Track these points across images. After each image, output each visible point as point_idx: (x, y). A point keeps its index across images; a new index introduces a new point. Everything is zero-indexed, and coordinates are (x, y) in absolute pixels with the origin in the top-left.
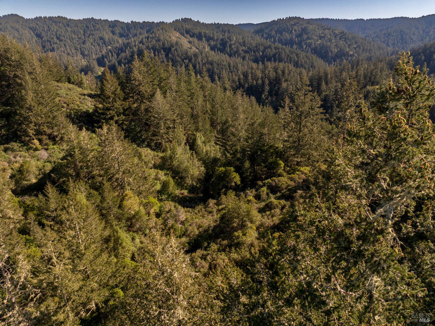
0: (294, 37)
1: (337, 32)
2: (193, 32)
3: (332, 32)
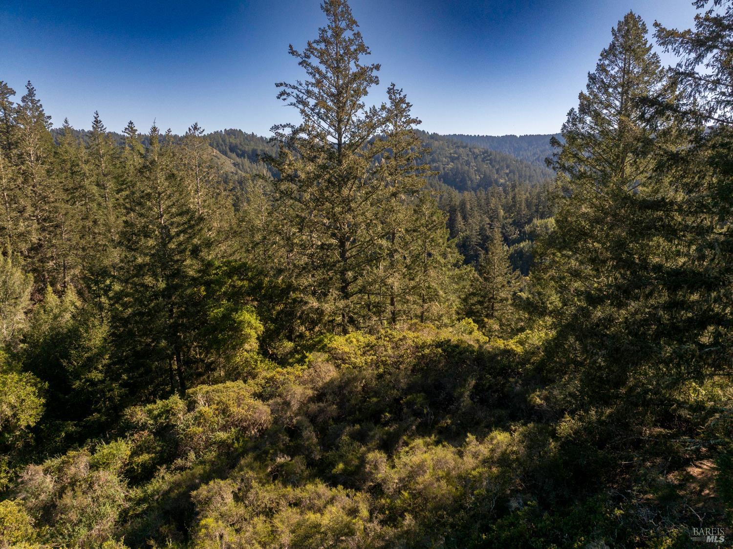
1: (476, 151)
2: (243, 149)
3: (471, 152)
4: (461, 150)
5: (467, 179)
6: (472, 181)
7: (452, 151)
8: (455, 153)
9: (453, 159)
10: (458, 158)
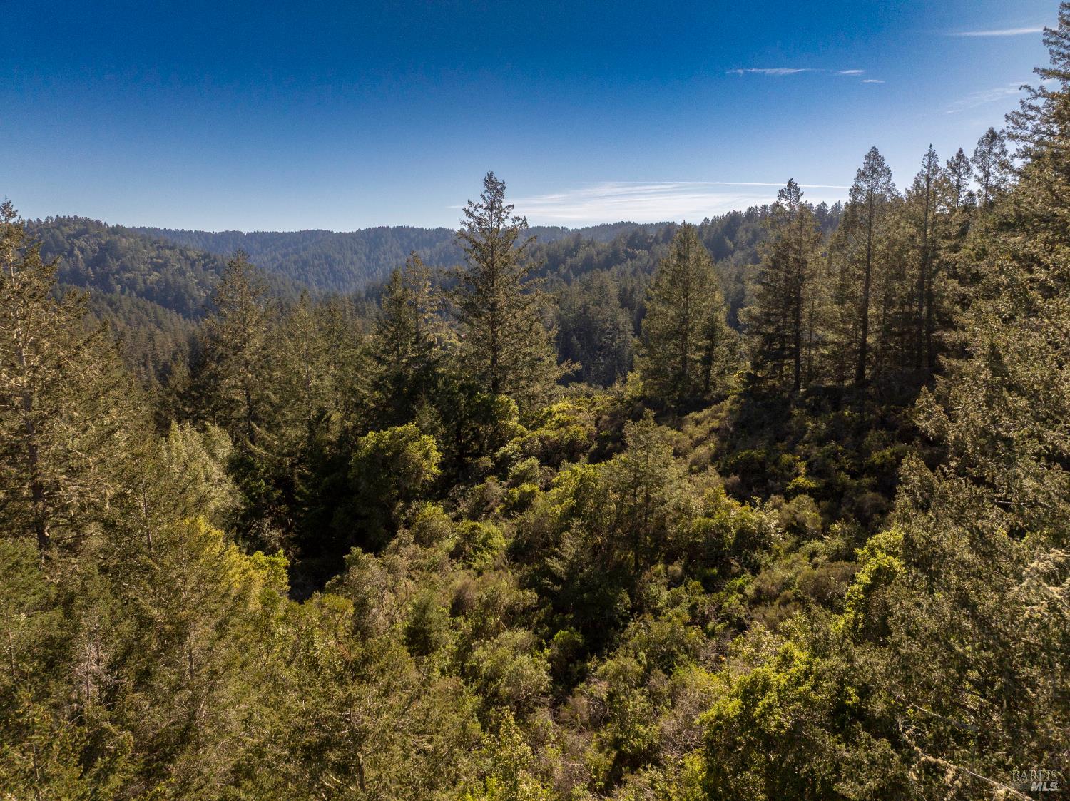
0: (82, 265)
1: (192, 254)
3: (183, 255)
4: (167, 253)
5: (187, 296)
6: (194, 300)
7: (153, 254)
8: (158, 257)
9: (156, 267)
10: (165, 265)
